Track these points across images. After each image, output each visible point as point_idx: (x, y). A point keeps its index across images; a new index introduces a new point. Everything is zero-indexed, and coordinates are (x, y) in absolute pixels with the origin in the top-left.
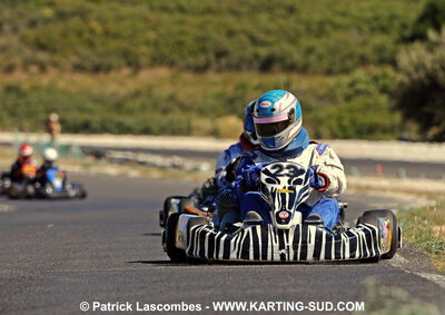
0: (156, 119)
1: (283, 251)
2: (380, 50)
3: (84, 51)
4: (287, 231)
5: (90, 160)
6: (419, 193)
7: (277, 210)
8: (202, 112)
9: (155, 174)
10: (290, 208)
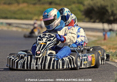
1: (37, 66)
4: (40, 58)
7: (37, 50)
10: (42, 50)
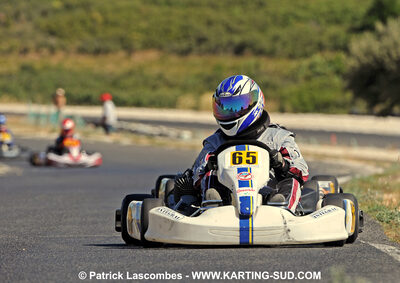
0: (147, 94)
2: (334, 38)
3: (87, 36)
5: (90, 128)
6: (367, 160)
8: (185, 89)
9: (144, 142)
